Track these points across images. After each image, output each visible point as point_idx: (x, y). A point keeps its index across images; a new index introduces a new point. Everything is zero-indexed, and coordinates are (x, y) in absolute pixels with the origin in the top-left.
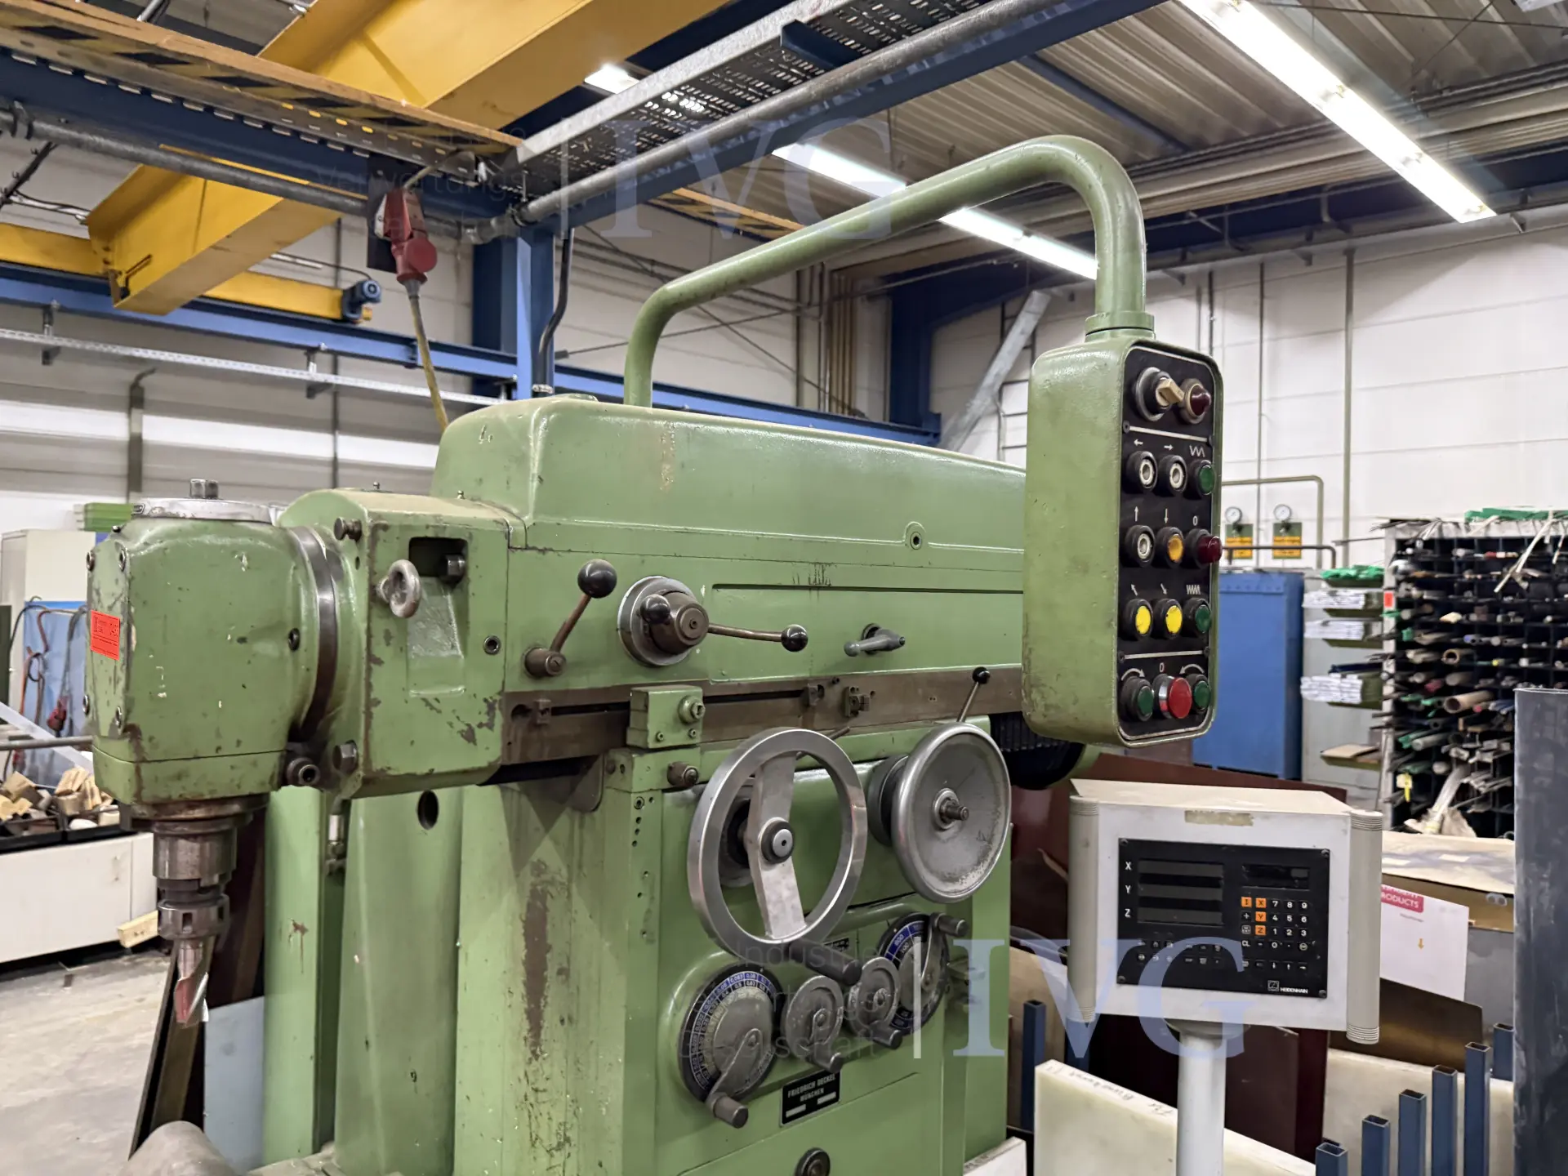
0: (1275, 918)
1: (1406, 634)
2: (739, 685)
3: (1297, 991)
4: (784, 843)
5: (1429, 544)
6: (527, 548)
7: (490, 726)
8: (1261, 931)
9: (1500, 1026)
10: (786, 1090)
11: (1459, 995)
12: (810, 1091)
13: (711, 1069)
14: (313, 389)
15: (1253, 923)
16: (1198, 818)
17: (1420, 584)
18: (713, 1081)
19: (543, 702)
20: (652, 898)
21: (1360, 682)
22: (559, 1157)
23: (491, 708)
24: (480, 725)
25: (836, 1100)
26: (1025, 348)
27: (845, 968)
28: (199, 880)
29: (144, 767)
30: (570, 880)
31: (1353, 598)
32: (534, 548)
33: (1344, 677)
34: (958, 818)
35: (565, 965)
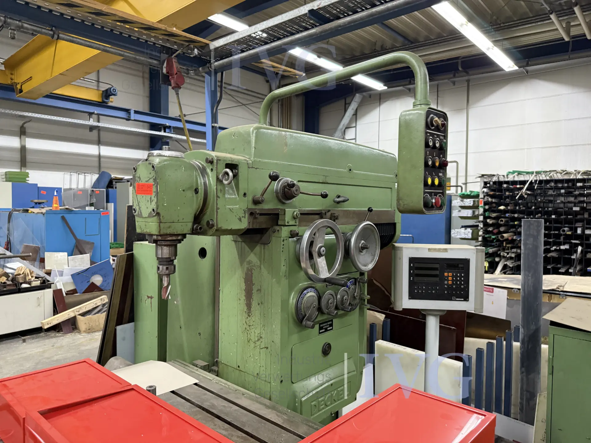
0: (454, 279)
1: (487, 214)
2: (304, 210)
3: (460, 299)
4: (323, 251)
5: (495, 183)
6: (252, 168)
7: (245, 217)
8: (450, 282)
9: (516, 326)
10: (320, 324)
11: (504, 317)
12: (325, 326)
13: (303, 314)
14: (92, 128)
15: (448, 280)
16: (432, 251)
17: (492, 196)
18: (304, 318)
19: (258, 212)
20: (287, 267)
21: (471, 231)
22: (258, 343)
23: (245, 212)
24: (242, 217)
25: (332, 329)
26: (353, 115)
27: (343, 282)
28: (170, 258)
29: (161, 224)
30: (261, 264)
31: (469, 202)
32: (254, 168)
33: (466, 229)
34: (367, 248)
35: (260, 288)
